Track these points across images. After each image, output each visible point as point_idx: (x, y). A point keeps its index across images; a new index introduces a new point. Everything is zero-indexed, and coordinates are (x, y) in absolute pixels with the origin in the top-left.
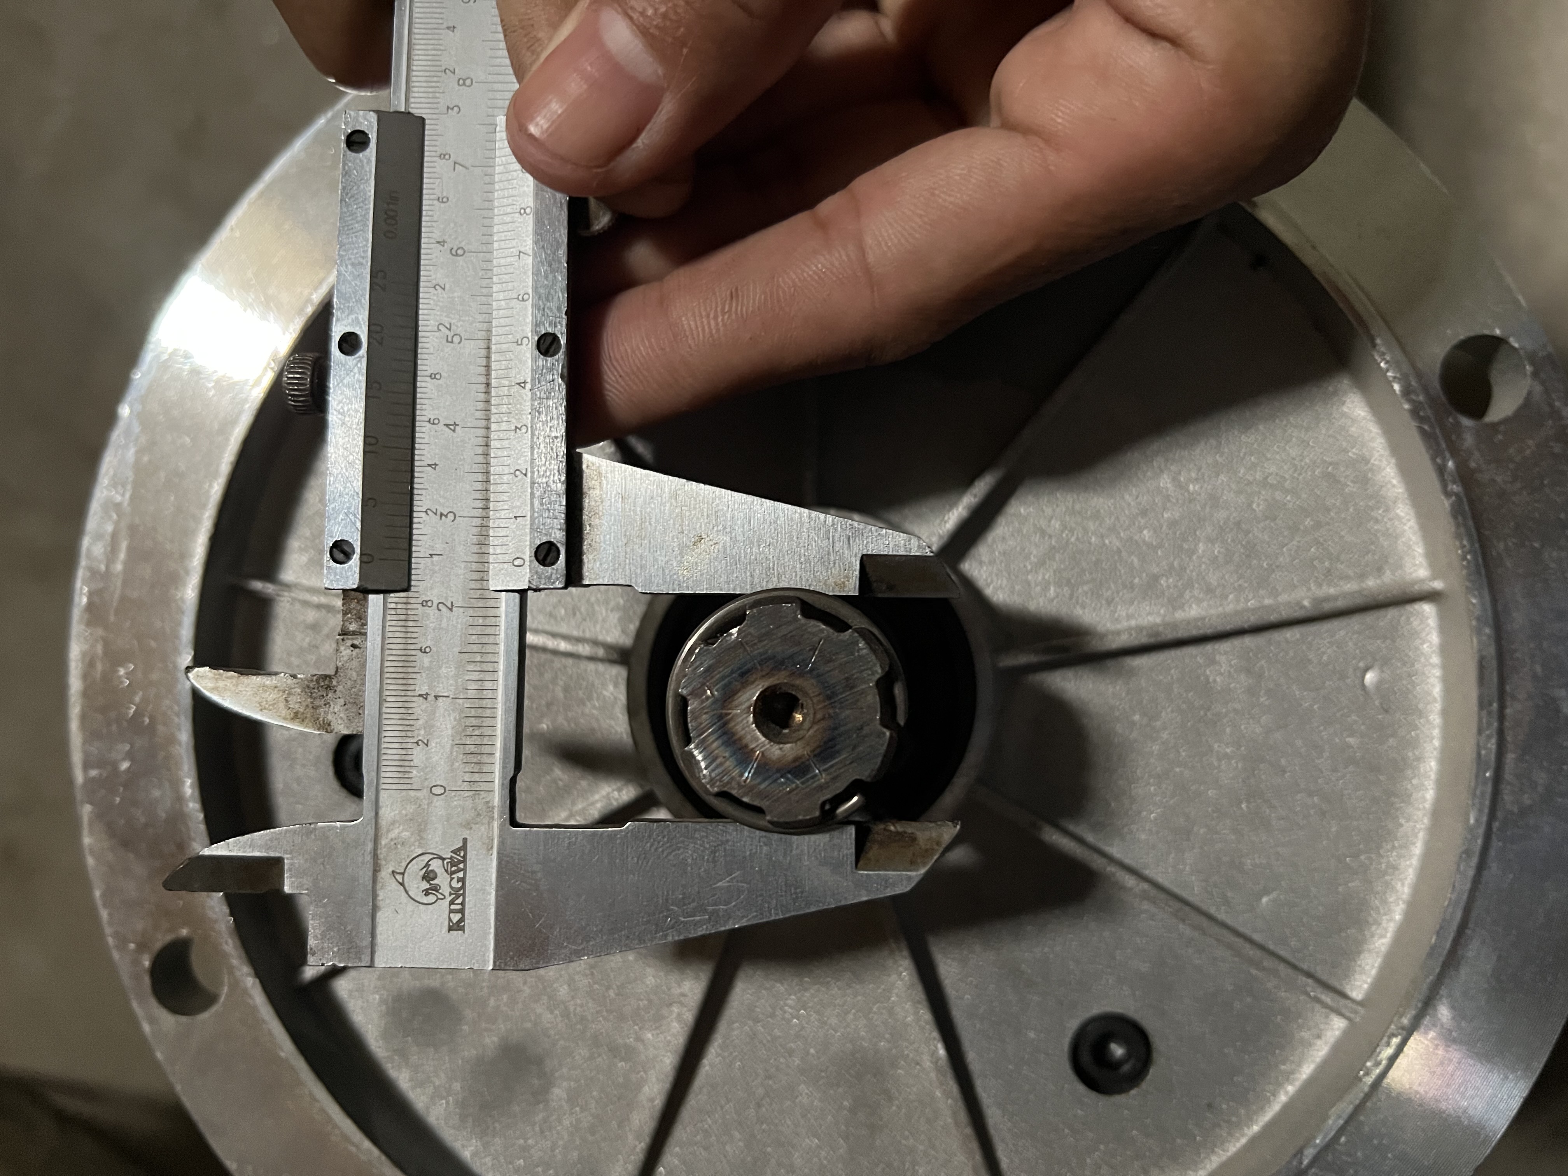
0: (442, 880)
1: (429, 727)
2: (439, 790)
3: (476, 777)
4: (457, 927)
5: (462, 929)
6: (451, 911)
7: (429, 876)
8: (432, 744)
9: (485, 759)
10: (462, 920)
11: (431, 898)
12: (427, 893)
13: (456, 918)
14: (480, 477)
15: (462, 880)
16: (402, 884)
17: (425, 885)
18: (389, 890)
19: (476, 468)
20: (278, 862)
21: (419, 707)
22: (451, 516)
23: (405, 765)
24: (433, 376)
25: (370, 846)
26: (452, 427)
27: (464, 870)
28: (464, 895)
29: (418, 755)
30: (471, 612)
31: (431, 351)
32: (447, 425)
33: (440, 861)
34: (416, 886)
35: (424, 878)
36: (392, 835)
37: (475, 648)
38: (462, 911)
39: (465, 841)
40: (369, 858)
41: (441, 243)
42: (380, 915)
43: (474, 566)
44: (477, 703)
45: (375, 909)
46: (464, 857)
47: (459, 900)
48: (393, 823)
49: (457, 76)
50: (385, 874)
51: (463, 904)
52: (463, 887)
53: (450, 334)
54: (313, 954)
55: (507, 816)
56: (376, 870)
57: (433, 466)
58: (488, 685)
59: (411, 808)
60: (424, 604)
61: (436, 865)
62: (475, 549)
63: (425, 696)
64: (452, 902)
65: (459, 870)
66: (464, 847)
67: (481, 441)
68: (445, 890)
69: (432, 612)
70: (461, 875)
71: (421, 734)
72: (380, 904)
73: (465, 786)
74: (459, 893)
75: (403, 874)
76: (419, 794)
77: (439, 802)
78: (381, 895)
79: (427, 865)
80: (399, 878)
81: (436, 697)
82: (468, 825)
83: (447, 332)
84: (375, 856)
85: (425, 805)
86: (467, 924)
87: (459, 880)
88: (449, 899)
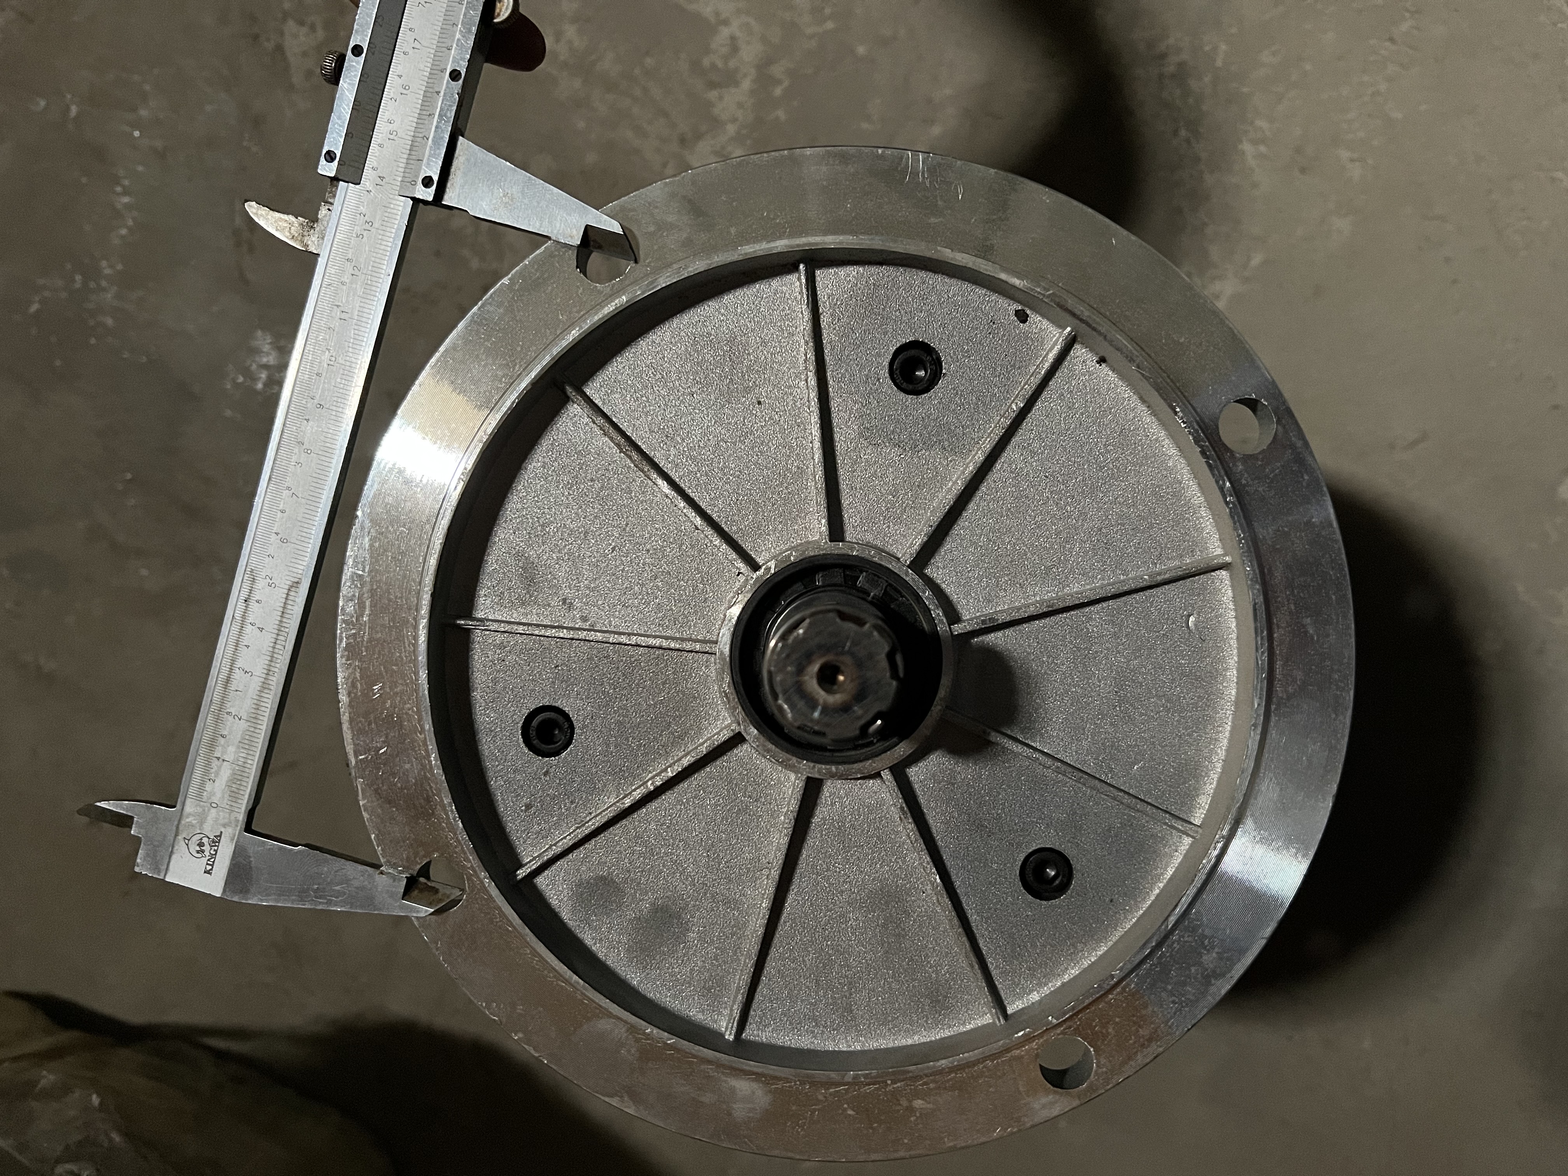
0: (206, 848)
1: (217, 774)
2: (215, 806)
3: (233, 804)
4: (208, 872)
5: (210, 874)
6: (207, 864)
7: (201, 844)
8: (217, 782)
9: (240, 796)
10: (211, 869)
11: (199, 855)
12: (198, 852)
13: (209, 868)
14: (269, 658)
15: (216, 851)
16: (187, 845)
17: (198, 849)
18: (181, 846)
19: (268, 653)
20: (132, 818)
21: (215, 763)
22: (250, 674)
23: (202, 788)
24: (258, 602)
25: (176, 823)
26: (261, 629)
27: (218, 846)
28: (215, 858)
29: (209, 786)
30: (249, 724)
31: (260, 588)
32: (259, 628)
33: (207, 839)
34: (194, 848)
35: (198, 845)
36: (188, 820)
37: (246, 742)
38: (212, 865)
39: (221, 832)
40: (174, 828)
41: (277, 534)
42: (174, 857)
43: (255, 702)
44: (242, 769)
45: (172, 852)
46: (219, 840)
47: (212, 860)
48: (190, 814)
49: (304, 447)
50: (180, 837)
51: (213, 862)
52: (216, 854)
53: (271, 582)
54: (138, 866)
55: (244, 826)
56: (176, 835)
57: (248, 647)
58: (249, 762)
59: (200, 810)
60: (228, 713)
61: (205, 840)
62: (258, 693)
63: (218, 758)
64: (209, 860)
65: (216, 846)
66: (220, 836)
67: (273, 640)
68: (207, 853)
69: (230, 718)
70: (216, 848)
71: (212, 776)
72: (175, 851)
73: (227, 807)
74: (213, 856)
75: (189, 840)
76: (205, 804)
77: (213, 811)
78: (176, 847)
79: (201, 839)
80: (186, 841)
81: (223, 760)
82: (224, 826)
83: (269, 581)
84: (177, 827)
85: (206, 811)
86: (213, 872)
87: (215, 850)
88: (208, 858)
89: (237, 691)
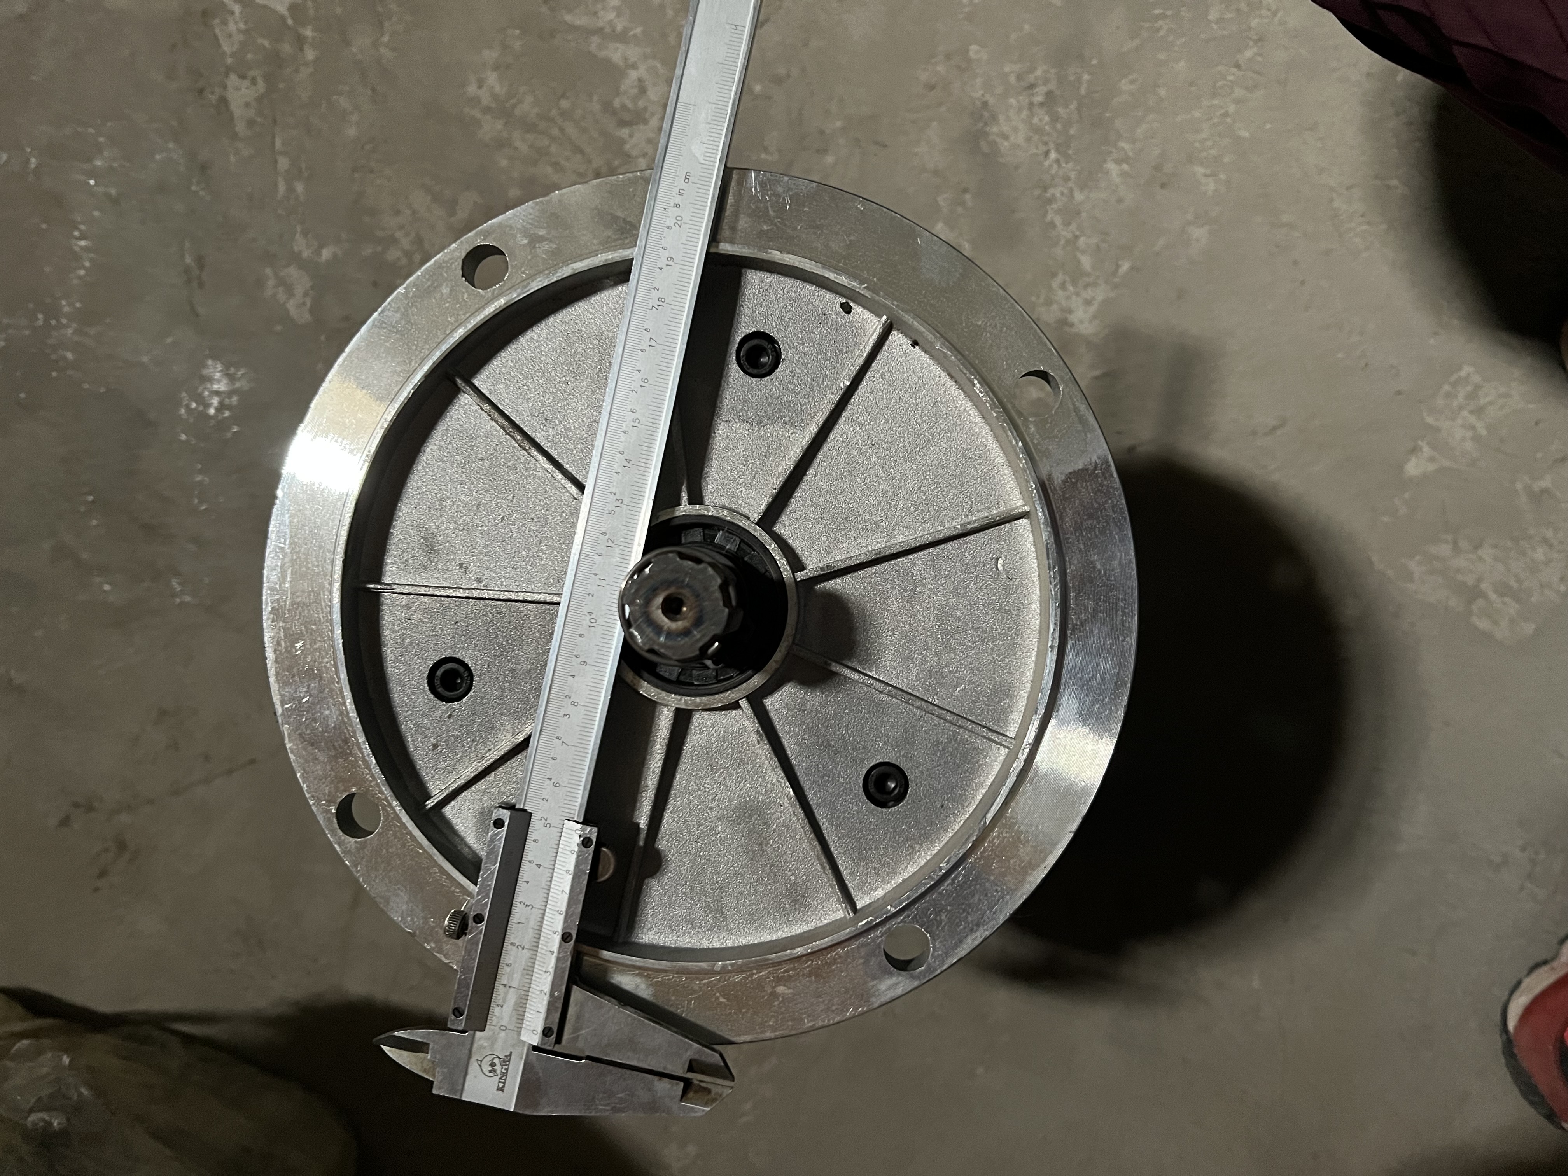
0: (498, 1068)
1: (505, 999)
2: (504, 1028)
4: (501, 1089)
5: (503, 1091)
6: (500, 1082)
7: (493, 1065)
8: (504, 1007)
10: (503, 1087)
11: (491, 1075)
12: (490, 1072)
13: (501, 1085)
15: (507, 1069)
16: (480, 1066)
17: (490, 1069)
18: (473, 1067)
19: (544, 887)
20: (428, 1044)
24: (535, 841)
25: (469, 1046)
26: (539, 866)
27: (508, 1065)
28: (506, 1076)
30: (532, 952)
31: (536, 829)
33: (499, 1059)
34: (487, 1068)
35: (490, 1065)
36: (479, 1043)
38: (504, 1083)
39: (511, 1052)
40: (467, 1051)
41: (550, 779)
42: (468, 1077)
43: (537, 932)
44: (528, 993)
45: (466, 1074)
46: (510, 1060)
47: (504, 1078)
48: (481, 1038)
49: (570, 699)
50: (473, 1060)
51: (505, 1080)
52: (507, 1073)
54: (435, 1088)
56: (470, 1057)
57: (528, 882)
60: (512, 944)
61: (496, 1061)
62: (538, 924)
63: (505, 986)
64: (500, 1078)
65: (506, 1065)
66: (510, 1055)
67: (550, 875)
68: (498, 1072)
69: (515, 948)
70: (507, 1067)
71: (500, 1002)
72: (469, 1072)
73: (516, 1029)
74: (504, 1075)
75: (481, 1061)
77: (503, 1033)
78: (470, 1068)
79: (493, 1060)
80: (479, 1063)
81: (510, 987)
82: (513, 1046)
83: (544, 822)
84: (470, 1051)
85: (496, 1033)
86: (505, 1089)
87: (505, 1069)
88: (499, 1076)
89: (519, 923)
